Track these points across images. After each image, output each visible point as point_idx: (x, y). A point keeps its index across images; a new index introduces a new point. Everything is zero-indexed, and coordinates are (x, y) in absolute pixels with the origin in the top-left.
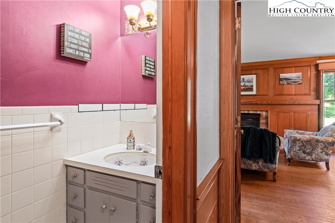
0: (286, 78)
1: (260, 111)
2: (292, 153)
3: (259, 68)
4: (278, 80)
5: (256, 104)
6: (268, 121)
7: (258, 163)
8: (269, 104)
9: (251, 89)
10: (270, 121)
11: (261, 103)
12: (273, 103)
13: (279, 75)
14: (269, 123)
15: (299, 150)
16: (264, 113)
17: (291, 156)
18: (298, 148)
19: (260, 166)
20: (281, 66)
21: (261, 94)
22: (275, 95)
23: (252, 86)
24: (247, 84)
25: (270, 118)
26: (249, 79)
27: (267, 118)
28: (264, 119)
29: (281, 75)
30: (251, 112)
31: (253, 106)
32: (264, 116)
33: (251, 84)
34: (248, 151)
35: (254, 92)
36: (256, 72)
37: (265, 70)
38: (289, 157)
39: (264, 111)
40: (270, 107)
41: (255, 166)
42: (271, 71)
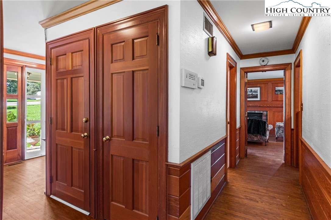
0: (279, 90)
1: (263, 111)
2: (278, 134)
3: (262, 83)
4: (274, 91)
5: (260, 107)
6: (267, 118)
7: (257, 137)
8: (268, 107)
9: (256, 97)
10: (269, 118)
11: (263, 106)
12: (271, 106)
13: (275, 88)
14: (268, 119)
15: (282, 133)
16: (265, 113)
17: (278, 136)
18: (281, 132)
19: (258, 139)
20: (277, 82)
21: (263, 100)
22: (273, 101)
23: (257, 95)
24: (254, 94)
25: (269, 116)
26: (255, 90)
27: (267, 115)
28: (265, 116)
29: (276, 88)
30: (256, 112)
31: (258, 108)
32: (265, 115)
33: (256, 93)
34: (252, 130)
35: (259, 99)
36: (260, 85)
37: (266, 85)
38: (276, 136)
39: (265, 111)
40: (269, 109)
41: (256, 139)
42: (270, 85)
